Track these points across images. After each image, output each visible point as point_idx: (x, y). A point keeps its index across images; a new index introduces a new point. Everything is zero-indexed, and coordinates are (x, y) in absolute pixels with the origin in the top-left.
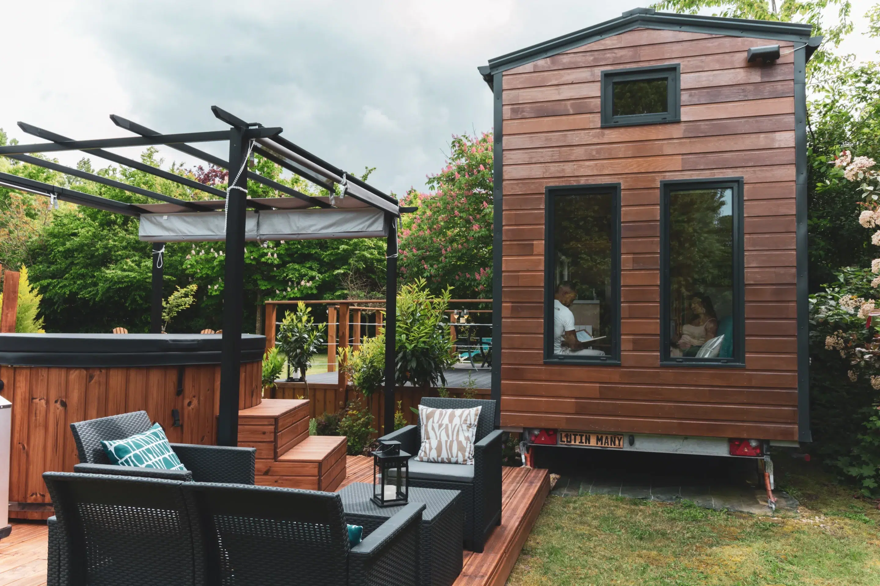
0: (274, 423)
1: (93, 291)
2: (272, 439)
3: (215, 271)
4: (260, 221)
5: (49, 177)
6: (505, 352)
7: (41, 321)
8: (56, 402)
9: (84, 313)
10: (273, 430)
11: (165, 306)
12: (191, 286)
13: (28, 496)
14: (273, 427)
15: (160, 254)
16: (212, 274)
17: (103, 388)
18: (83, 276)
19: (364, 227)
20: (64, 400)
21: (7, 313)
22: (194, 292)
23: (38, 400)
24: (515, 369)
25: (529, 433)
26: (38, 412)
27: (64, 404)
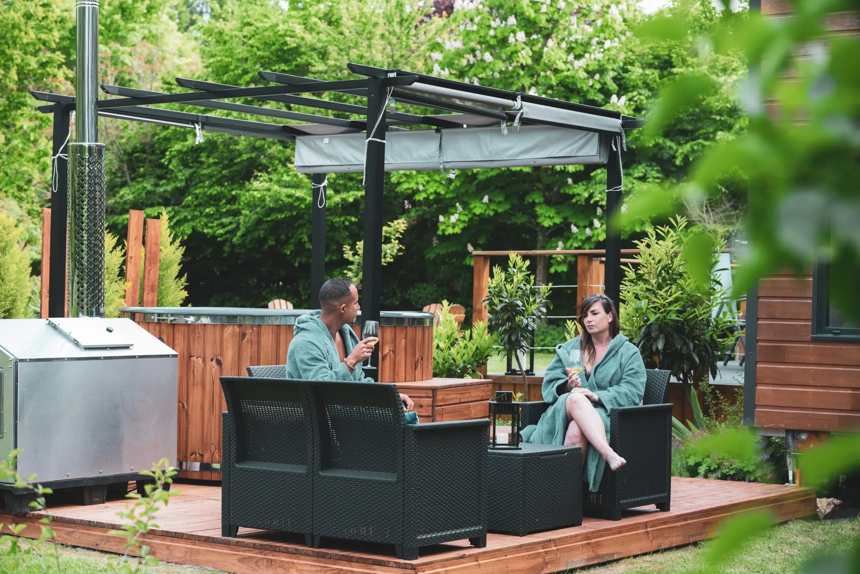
0: (431, 396)
1: (231, 223)
2: (430, 414)
3: (451, 188)
4: (443, 142)
5: (152, 8)
6: (763, 324)
7: (184, 279)
8: (212, 360)
9: (218, 273)
10: (431, 403)
11: (351, 259)
12: (396, 222)
13: (189, 455)
14: (431, 399)
15: (322, 189)
16: (447, 193)
17: (255, 347)
18: (214, 200)
19: (572, 151)
20: (219, 358)
21: (150, 270)
22: (401, 234)
23: (195, 358)
24: (775, 347)
25: (793, 438)
26: (195, 370)
27: (219, 363)
